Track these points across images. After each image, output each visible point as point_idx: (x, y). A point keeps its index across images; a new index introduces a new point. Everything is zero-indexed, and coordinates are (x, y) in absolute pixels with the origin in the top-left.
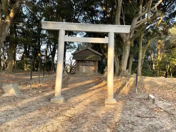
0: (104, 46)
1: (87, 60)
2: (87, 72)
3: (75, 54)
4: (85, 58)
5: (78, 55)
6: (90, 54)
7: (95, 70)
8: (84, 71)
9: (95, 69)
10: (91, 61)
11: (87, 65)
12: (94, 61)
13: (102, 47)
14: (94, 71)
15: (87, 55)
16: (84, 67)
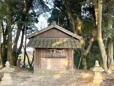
0: (77, 27)
1: (55, 48)
2: (55, 69)
3: (33, 37)
4: (51, 44)
5: (39, 38)
6: (59, 37)
7: (68, 66)
8: (49, 67)
9: (69, 64)
10: (62, 49)
11: (54, 56)
12: (67, 49)
13: (75, 28)
14: (68, 68)
15: (54, 39)
16: (49, 60)
